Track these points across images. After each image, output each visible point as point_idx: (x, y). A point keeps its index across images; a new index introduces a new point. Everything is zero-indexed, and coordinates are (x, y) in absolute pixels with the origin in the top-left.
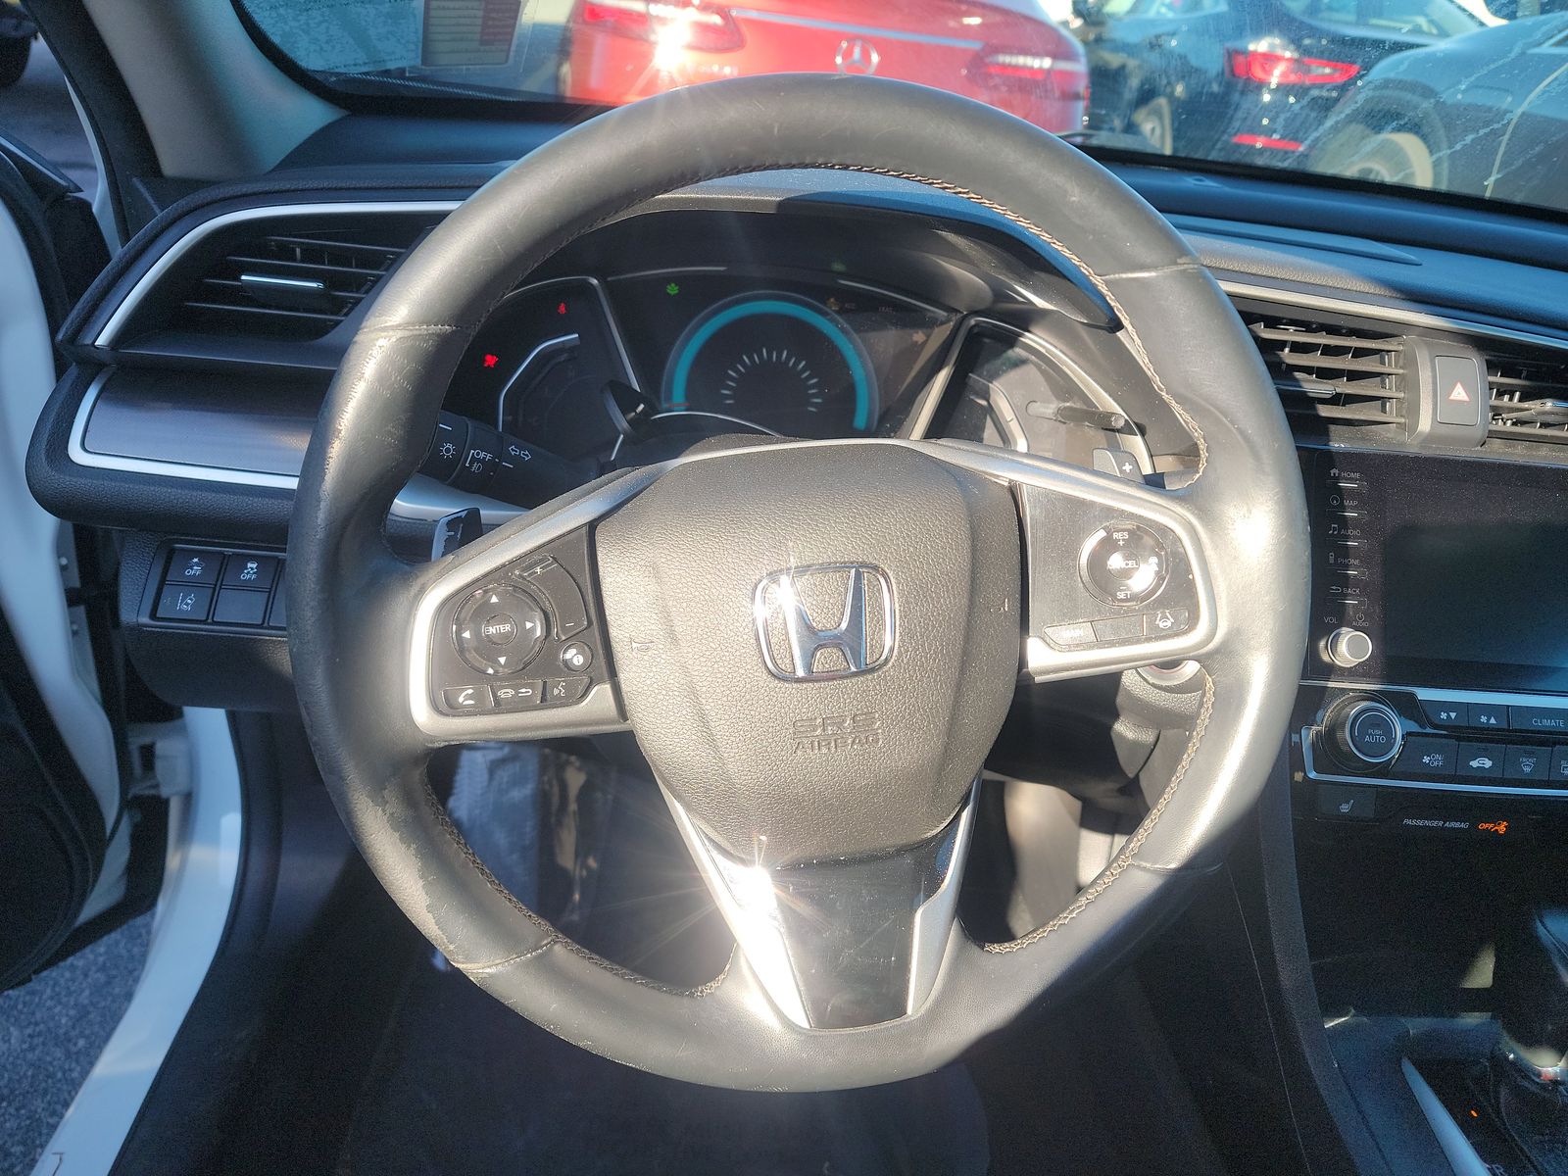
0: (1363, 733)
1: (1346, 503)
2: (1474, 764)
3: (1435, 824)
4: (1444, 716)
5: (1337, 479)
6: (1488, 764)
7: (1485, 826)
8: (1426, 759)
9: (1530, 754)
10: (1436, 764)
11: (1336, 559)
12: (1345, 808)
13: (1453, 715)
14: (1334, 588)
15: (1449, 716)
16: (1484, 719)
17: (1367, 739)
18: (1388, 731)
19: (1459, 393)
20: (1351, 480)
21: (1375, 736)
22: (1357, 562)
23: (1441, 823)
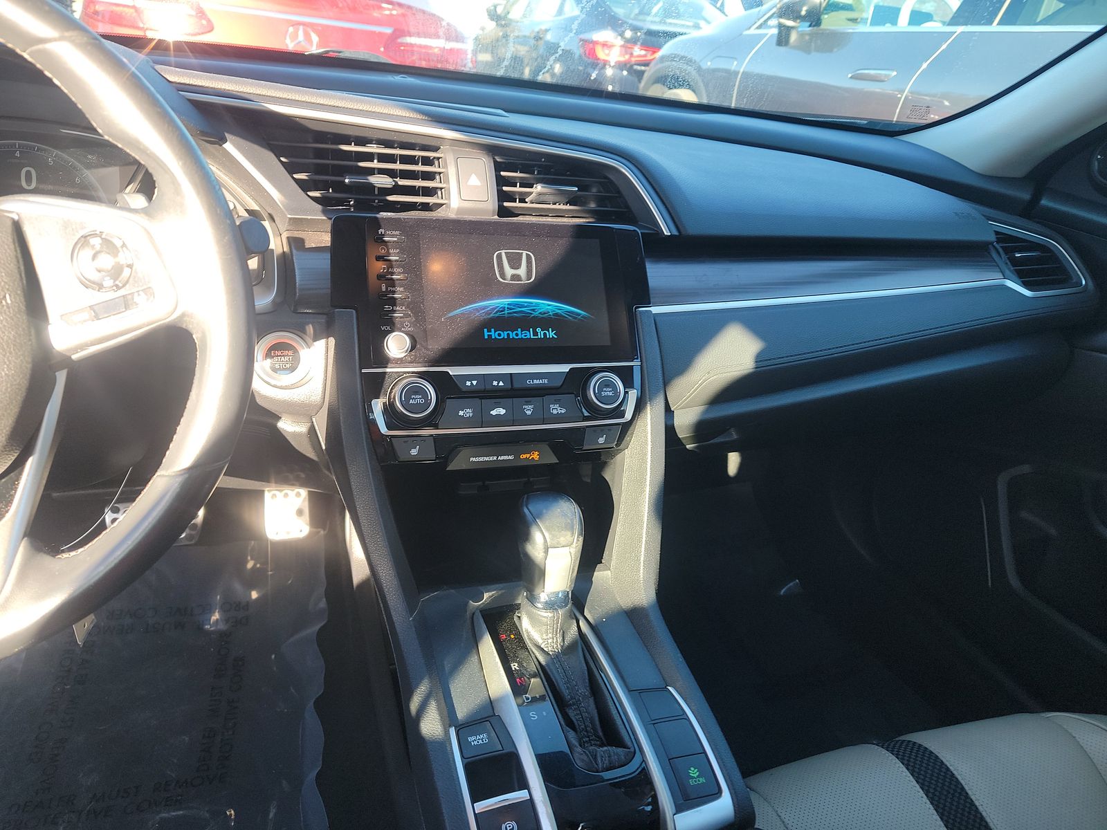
0: (408, 397)
1: (391, 251)
2: (494, 413)
3: (491, 458)
4: (468, 383)
5: (383, 235)
6: (502, 411)
7: (525, 456)
8: (461, 413)
9: (528, 403)
10: (468, 415)
11: (387, 289)
12: (414, 452)
13: (475, 383)
14: (387, 307)
15: (472, 383)
16: (495, 383)
17: (411, 402)
18: (424, 394)
19: (474, 181)
20: (393, 236)
21: (417, 400)
22: (402, 289)
23: (495, 458)
